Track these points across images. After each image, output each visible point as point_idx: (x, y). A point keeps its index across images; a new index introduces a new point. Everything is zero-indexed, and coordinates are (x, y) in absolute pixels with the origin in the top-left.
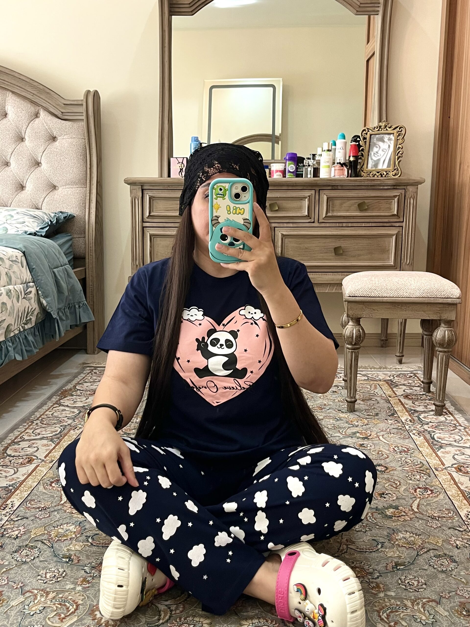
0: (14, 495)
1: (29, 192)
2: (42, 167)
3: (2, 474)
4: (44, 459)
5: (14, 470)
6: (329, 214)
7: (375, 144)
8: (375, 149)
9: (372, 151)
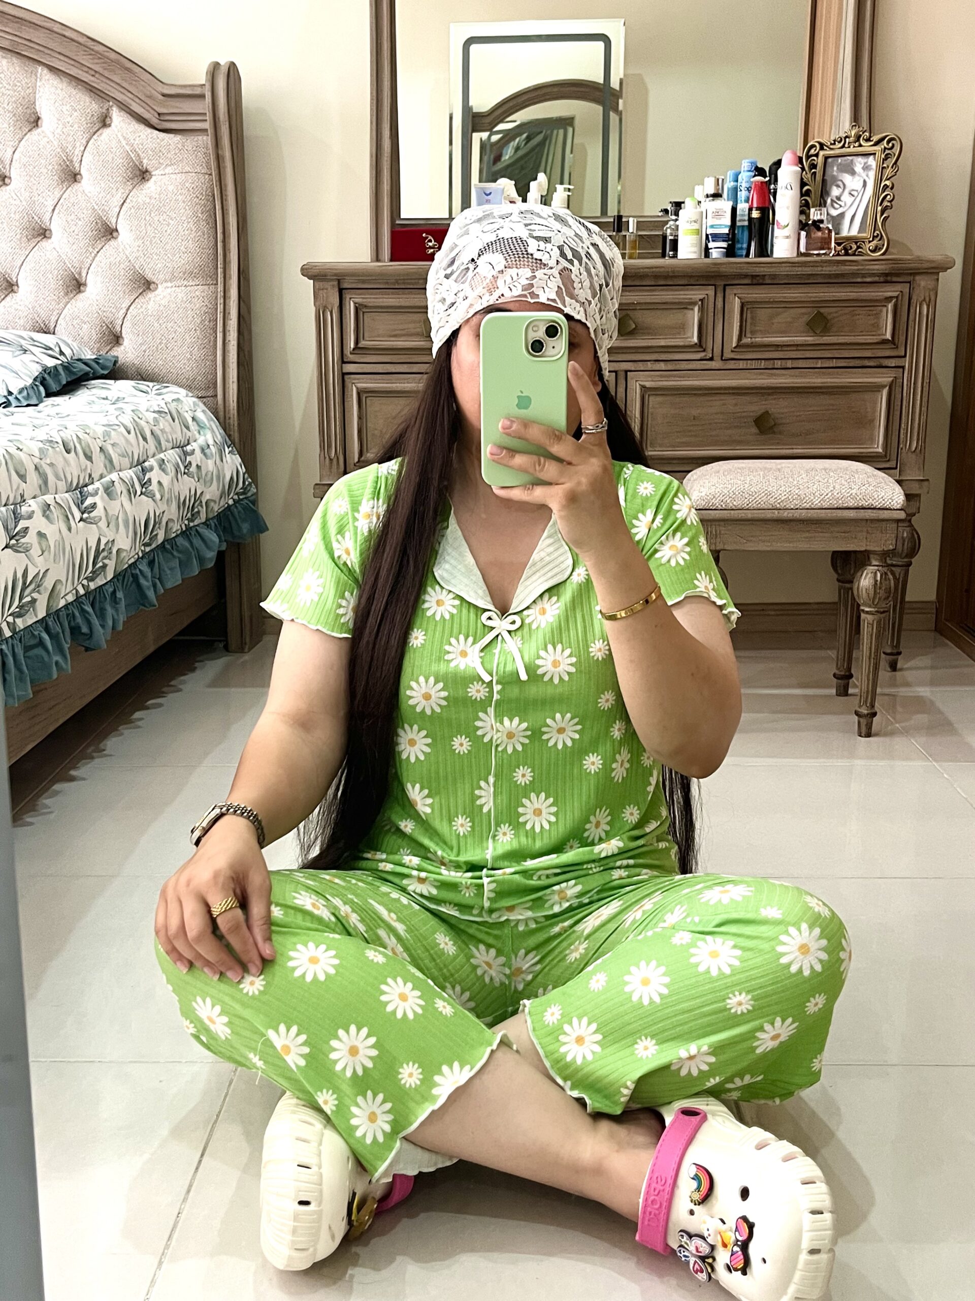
1: (93, 297)
2: (120, 238)
6: (745, 341)
7: (835, 180)
8: (835, 191)
9: (829, 195)
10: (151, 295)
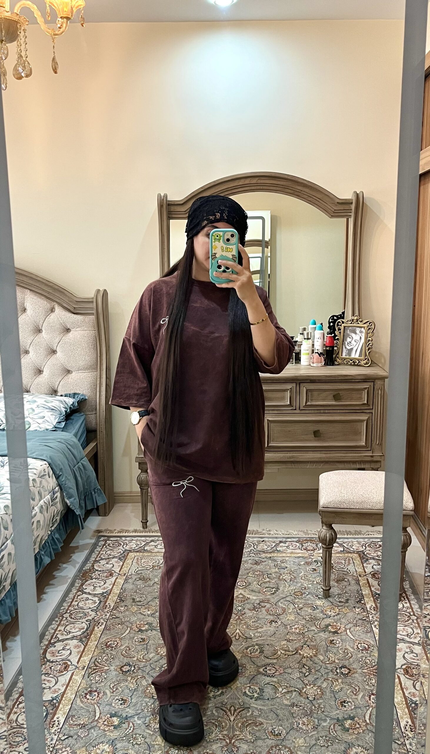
0: (58, 710)
1: (46, 377)
2: (58, 354)
3: (46, 684)
4: (76, 664)
5: (55, 680)
7: (348, 335)
8: (349, 340)
9: (346, 341)
10: (70, 376)
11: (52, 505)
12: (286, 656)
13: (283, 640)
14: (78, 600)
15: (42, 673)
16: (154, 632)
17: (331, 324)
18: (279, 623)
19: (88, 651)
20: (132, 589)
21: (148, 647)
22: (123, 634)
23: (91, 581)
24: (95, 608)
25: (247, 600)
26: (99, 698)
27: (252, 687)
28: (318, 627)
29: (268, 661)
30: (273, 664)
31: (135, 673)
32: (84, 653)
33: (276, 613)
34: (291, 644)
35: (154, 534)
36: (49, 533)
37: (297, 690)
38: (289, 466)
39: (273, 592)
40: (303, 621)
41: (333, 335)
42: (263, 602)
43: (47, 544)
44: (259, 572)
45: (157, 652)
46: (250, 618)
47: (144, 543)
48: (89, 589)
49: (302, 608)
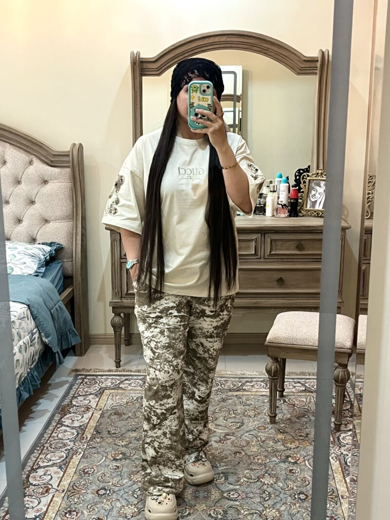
1: (25, 225)
2: (36, 205)
3: (29, 505)
4: (56, 488)
5: (38, 500)
6: (273, 253)
7: (313, 188)
8: (313, 192)
9: (311, 193)
10: (48, 225)
11: (31, 346)
12: (249, 483)
13: (246, 470)
14: (58, 431)
15: (26, 494)
16: (128, 461)
17: (298, 177)
18: (243, 454)
19: (67, 476)
20: (108, 423)
21: (122, 474)
22: (99, 462)
23: (70, 415)
24: (73, 439)
25: (213, 433)
26: (77, 517)
27: (216, 509)
28: (279, 458)
29: (231, 487)
30: (236, 490)
31: (110, 496)
32: (63, 479)
33: (241, 445)
34: (253, 472)
35: (128, 373)
36: (29, 370)
37: (257, 512)
38: (254, 311)
39: (238, 426)
40: (265, 453)
41: (297, 188)
42: (228, 434)
43: (26, 381)
44: (225, 409)
45: (130, 478)
46: (217, 449)
47: (118, 382)
48: (67, 422)
49: (265, 441)
